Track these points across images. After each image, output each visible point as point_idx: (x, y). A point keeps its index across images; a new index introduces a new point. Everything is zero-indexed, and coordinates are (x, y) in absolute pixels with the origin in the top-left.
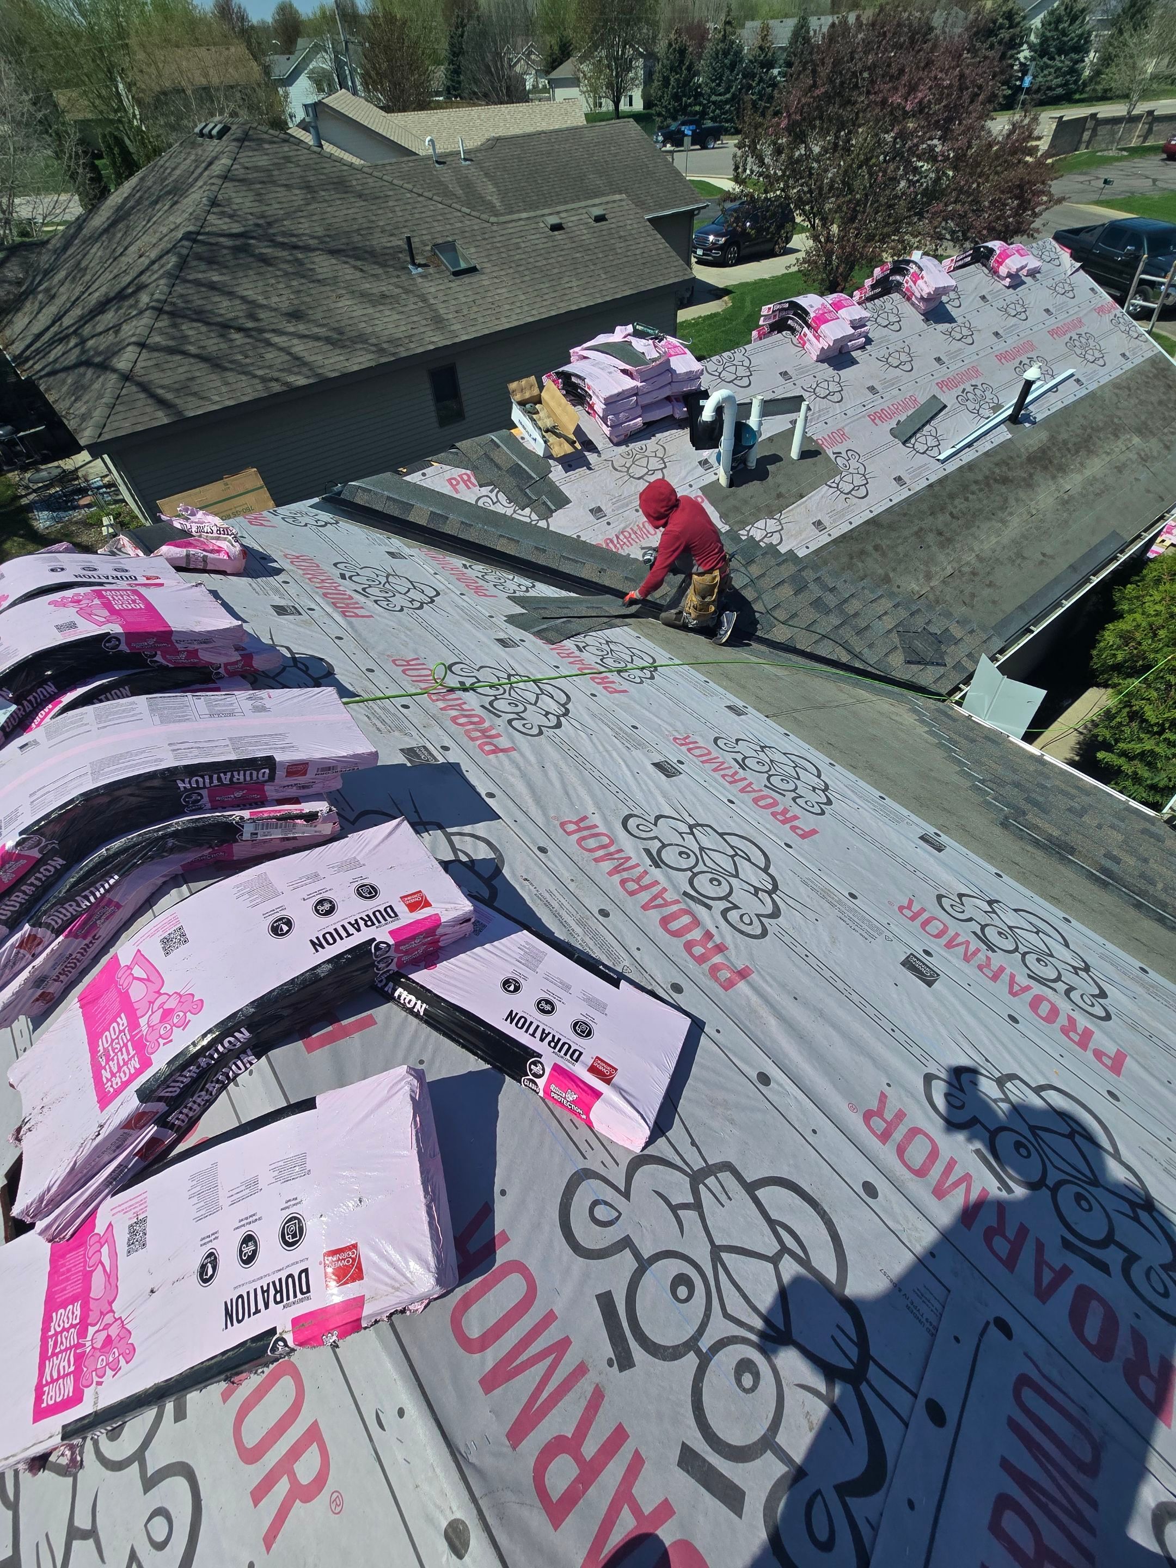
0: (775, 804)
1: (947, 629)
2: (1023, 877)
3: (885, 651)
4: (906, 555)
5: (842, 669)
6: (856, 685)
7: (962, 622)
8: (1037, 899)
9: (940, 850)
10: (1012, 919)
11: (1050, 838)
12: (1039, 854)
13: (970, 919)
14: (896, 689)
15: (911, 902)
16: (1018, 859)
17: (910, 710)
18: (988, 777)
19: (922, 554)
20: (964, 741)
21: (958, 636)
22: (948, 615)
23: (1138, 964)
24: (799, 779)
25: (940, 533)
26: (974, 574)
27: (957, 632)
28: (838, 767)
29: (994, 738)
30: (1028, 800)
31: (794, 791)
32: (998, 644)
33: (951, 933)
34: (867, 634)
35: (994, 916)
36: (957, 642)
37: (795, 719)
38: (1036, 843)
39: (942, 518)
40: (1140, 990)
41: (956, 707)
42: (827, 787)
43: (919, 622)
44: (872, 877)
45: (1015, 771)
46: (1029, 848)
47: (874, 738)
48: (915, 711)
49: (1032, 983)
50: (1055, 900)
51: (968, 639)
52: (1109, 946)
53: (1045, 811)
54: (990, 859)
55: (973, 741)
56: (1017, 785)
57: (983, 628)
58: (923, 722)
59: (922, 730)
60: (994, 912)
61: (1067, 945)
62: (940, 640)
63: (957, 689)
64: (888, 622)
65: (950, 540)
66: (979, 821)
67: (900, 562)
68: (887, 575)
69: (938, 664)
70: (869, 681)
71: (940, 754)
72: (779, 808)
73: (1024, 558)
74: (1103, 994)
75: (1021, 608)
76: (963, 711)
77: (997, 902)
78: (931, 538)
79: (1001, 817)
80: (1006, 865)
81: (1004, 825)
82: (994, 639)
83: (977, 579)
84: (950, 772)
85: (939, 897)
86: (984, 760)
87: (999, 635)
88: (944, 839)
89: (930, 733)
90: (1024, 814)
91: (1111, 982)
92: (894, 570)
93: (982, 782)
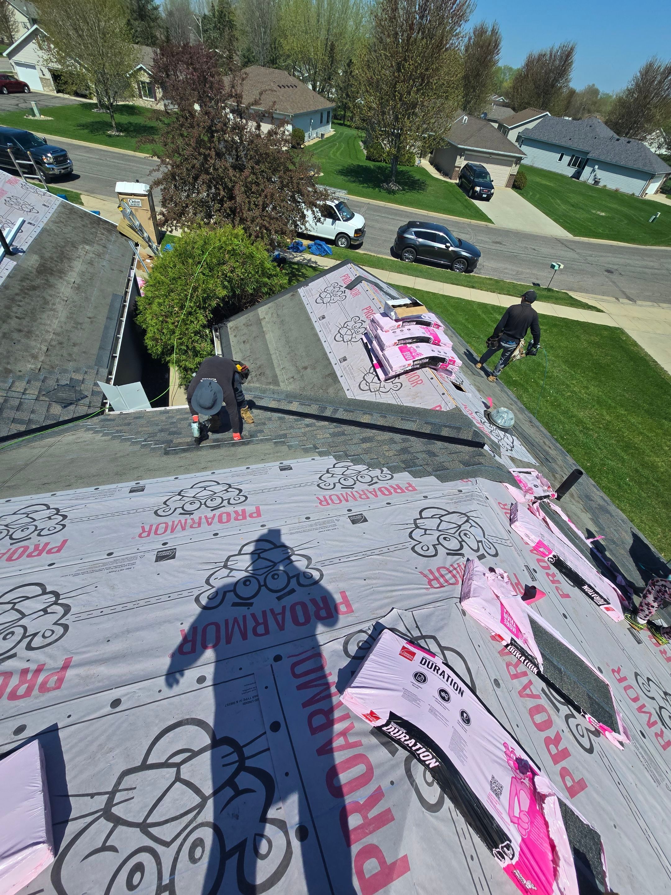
0: (26, 548)
1: (71, 379)
2: (187, 470)
3: (45, 410)
4: (8, 352)
5: (27, 435)
6: (42, 438)
7: (77, 371)
8: (198, 474)
9: (143, 490)
10: (192, 493)
11: (188, 444)
12: (187, 454)
13: (176, 509)
14: (70, 425)
15: (143, 528)
16: (181, 464)
17: (85, 431)
18: (146, 436)
19: (18, 347)
20: (125, 427)
21: (81, 378)
22: (65, 371)
23: (245, 468)
24: (35, 520)
25: (20, 331)
26: (61, 343)
27: (79, 377)
28: (58, 493)
29: (139, 416)
30: (170, 434)
31: (36, 530)
32: (105, 371)
33: (170, 524)
34: (25, 406)
35: (184, 498)
36: (83, 381)
37: (9, 487)
38: (184, 450)
39: (14, 323)
40: (251, 477)
41: (111, 413)
42: (58, 510)
43: (51, 383)
44: (115, 535)
45: (157, 425)
46: (182, 455)
47: (72, 461)
48: (88, 430)
49: (214, 512)
50: (205, 469)
51: (86, 377)
52: (233, 469)
53: (180, 433)
54: (168, 474)
55: (129, 424)
56: (161, 431)
57: (89, 367)
58: (97, 432)
59: (99, 437)
60: (183, 496)
61: (219, 484)
62: (72, 385)
63: (104, 404)
64: (33, 392)
65: (29, 332)
66: (154, 461)
67: (8, 357)
68: (6, 369)
69: (82, 398)
70: (49, 431)
71: (116, 443)
72: (32, 548)
73: (81, 324)
74: (240, 491)
75: (101, 348)
76: (117, 412)
77: (182, 491)
78: (16, 335)
79: (163, 451)
80: (176, 471)
81: (167, 453)
82: (101, 370)
83: (65, 345)
84: (127, 447)
85: (156, 513)
86: (140, 429)
87: (102, 367)
88: (142, 483)
89: (105, 435)
90: (172, 441)
91: (241, 483)
92: (8, 363)
93: (145, 441)
